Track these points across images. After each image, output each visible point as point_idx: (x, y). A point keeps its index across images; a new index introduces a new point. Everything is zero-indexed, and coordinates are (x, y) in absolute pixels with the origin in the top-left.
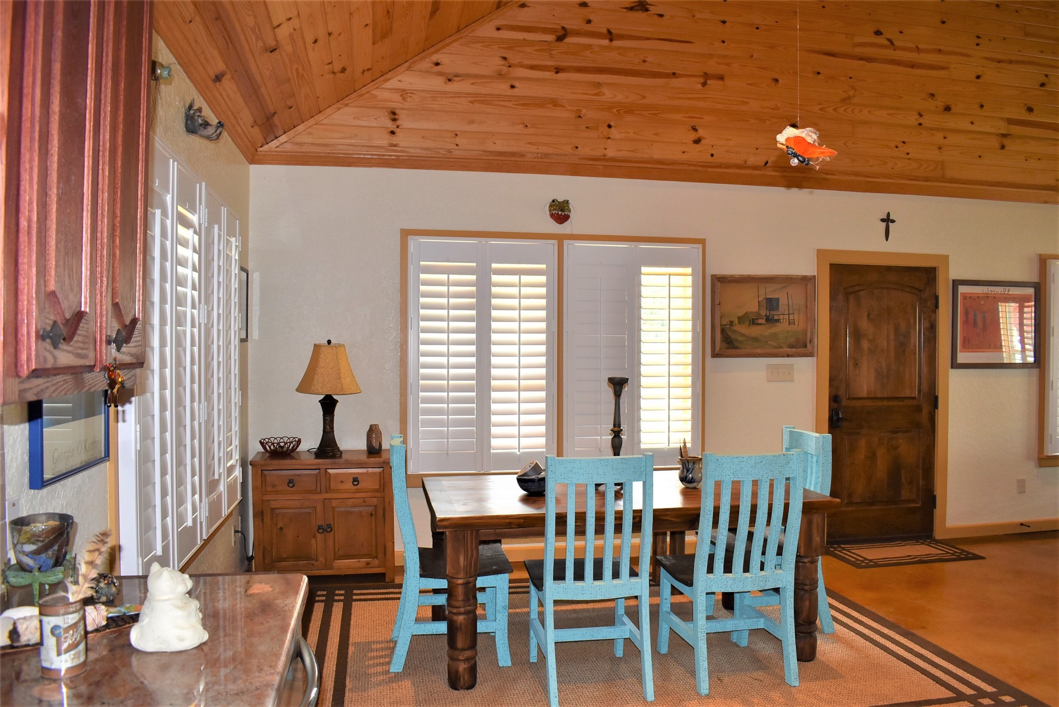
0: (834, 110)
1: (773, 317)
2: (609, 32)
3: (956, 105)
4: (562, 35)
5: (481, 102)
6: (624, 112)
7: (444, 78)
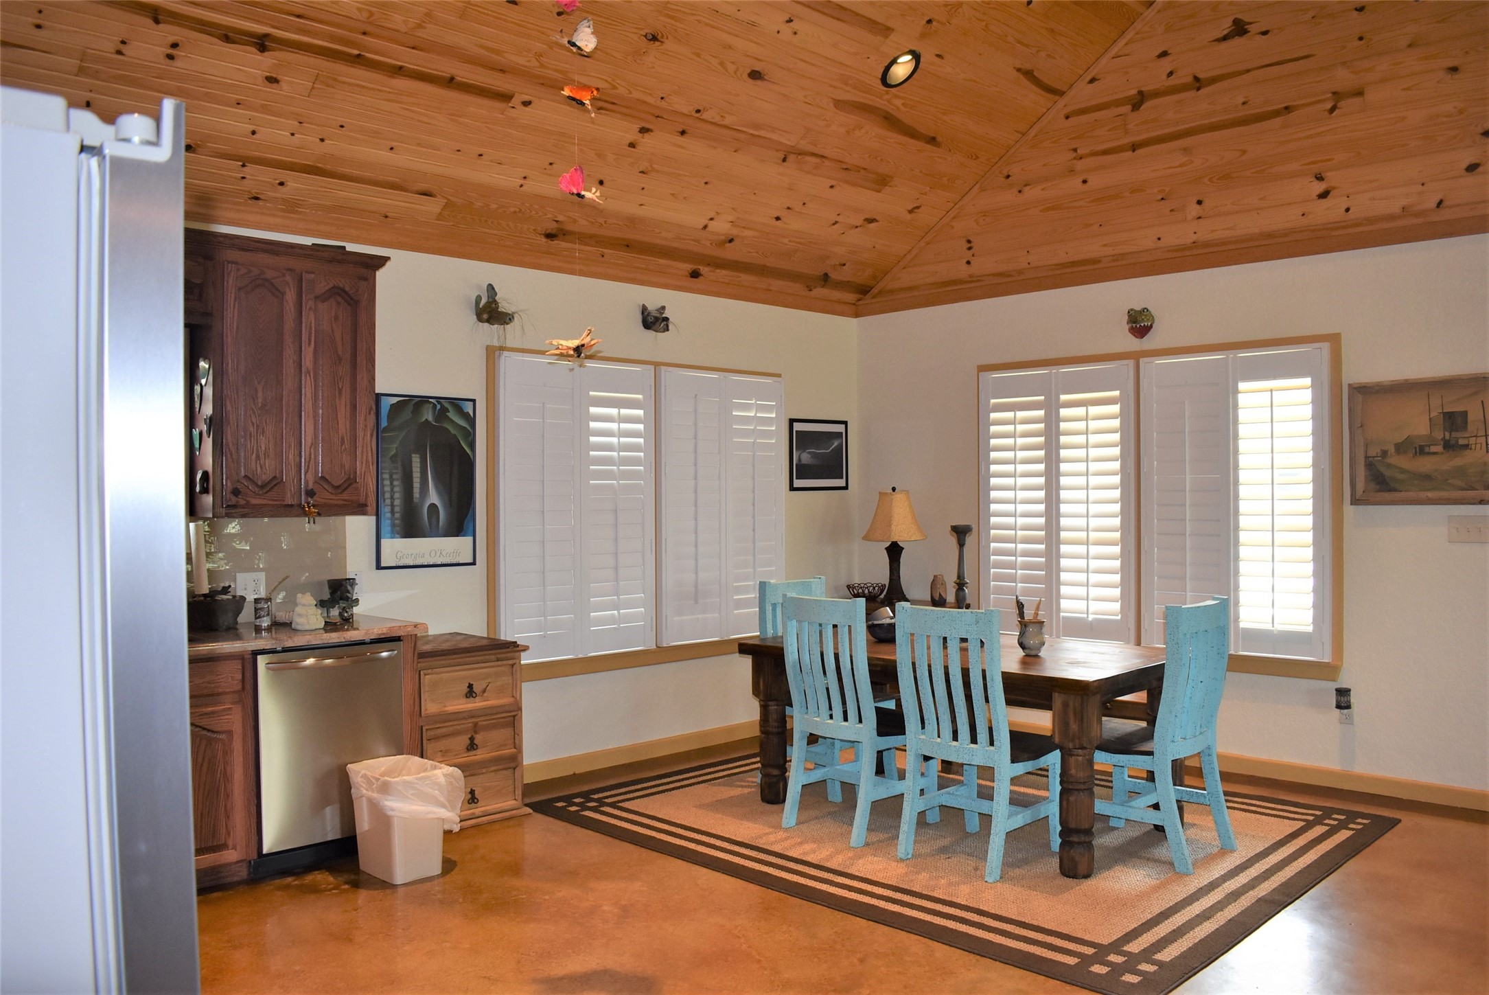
1: (1457, 441)
2: (1196, 79)
4: (1138, 100)
5: (1053, 208)
6: (1217, 179)
7: (1015, 191)
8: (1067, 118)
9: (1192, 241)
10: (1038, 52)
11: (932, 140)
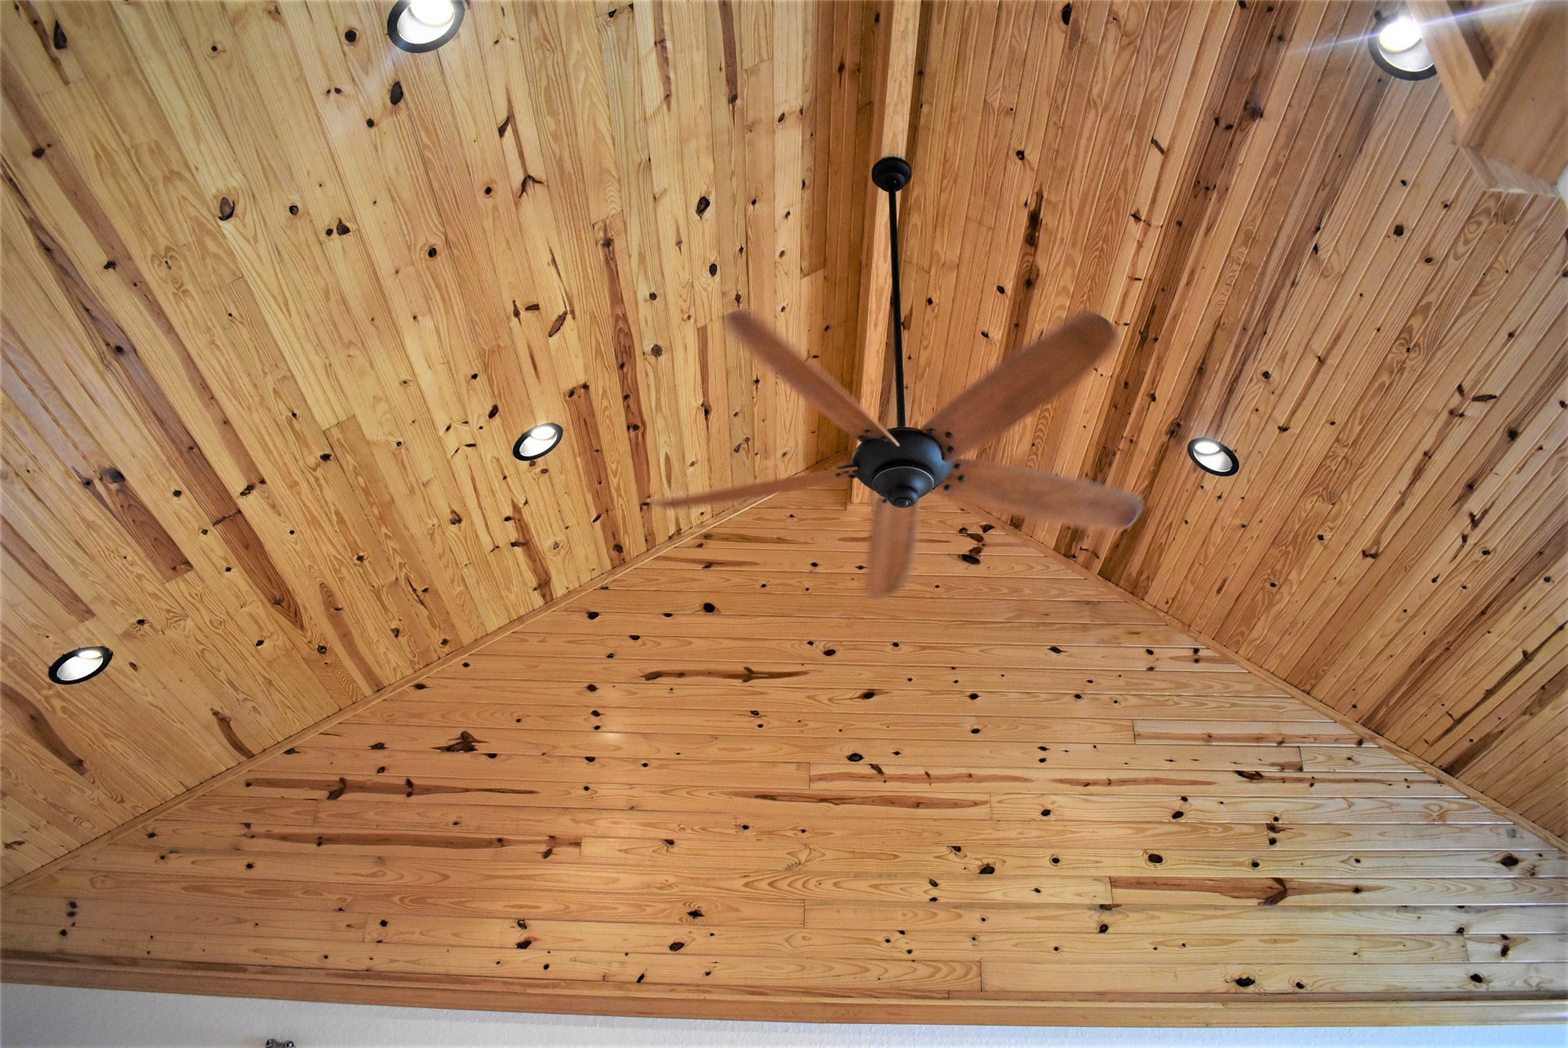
0: (771, 884)
2: (409, 783)
3: (1004, 862)
4: (338, 790)
5: (197, 889)
6: (410, 901)
7: (156, 855)
8: (248, 785)
9: (366, 968)
10: (245, 700)
11: (78, 765)
